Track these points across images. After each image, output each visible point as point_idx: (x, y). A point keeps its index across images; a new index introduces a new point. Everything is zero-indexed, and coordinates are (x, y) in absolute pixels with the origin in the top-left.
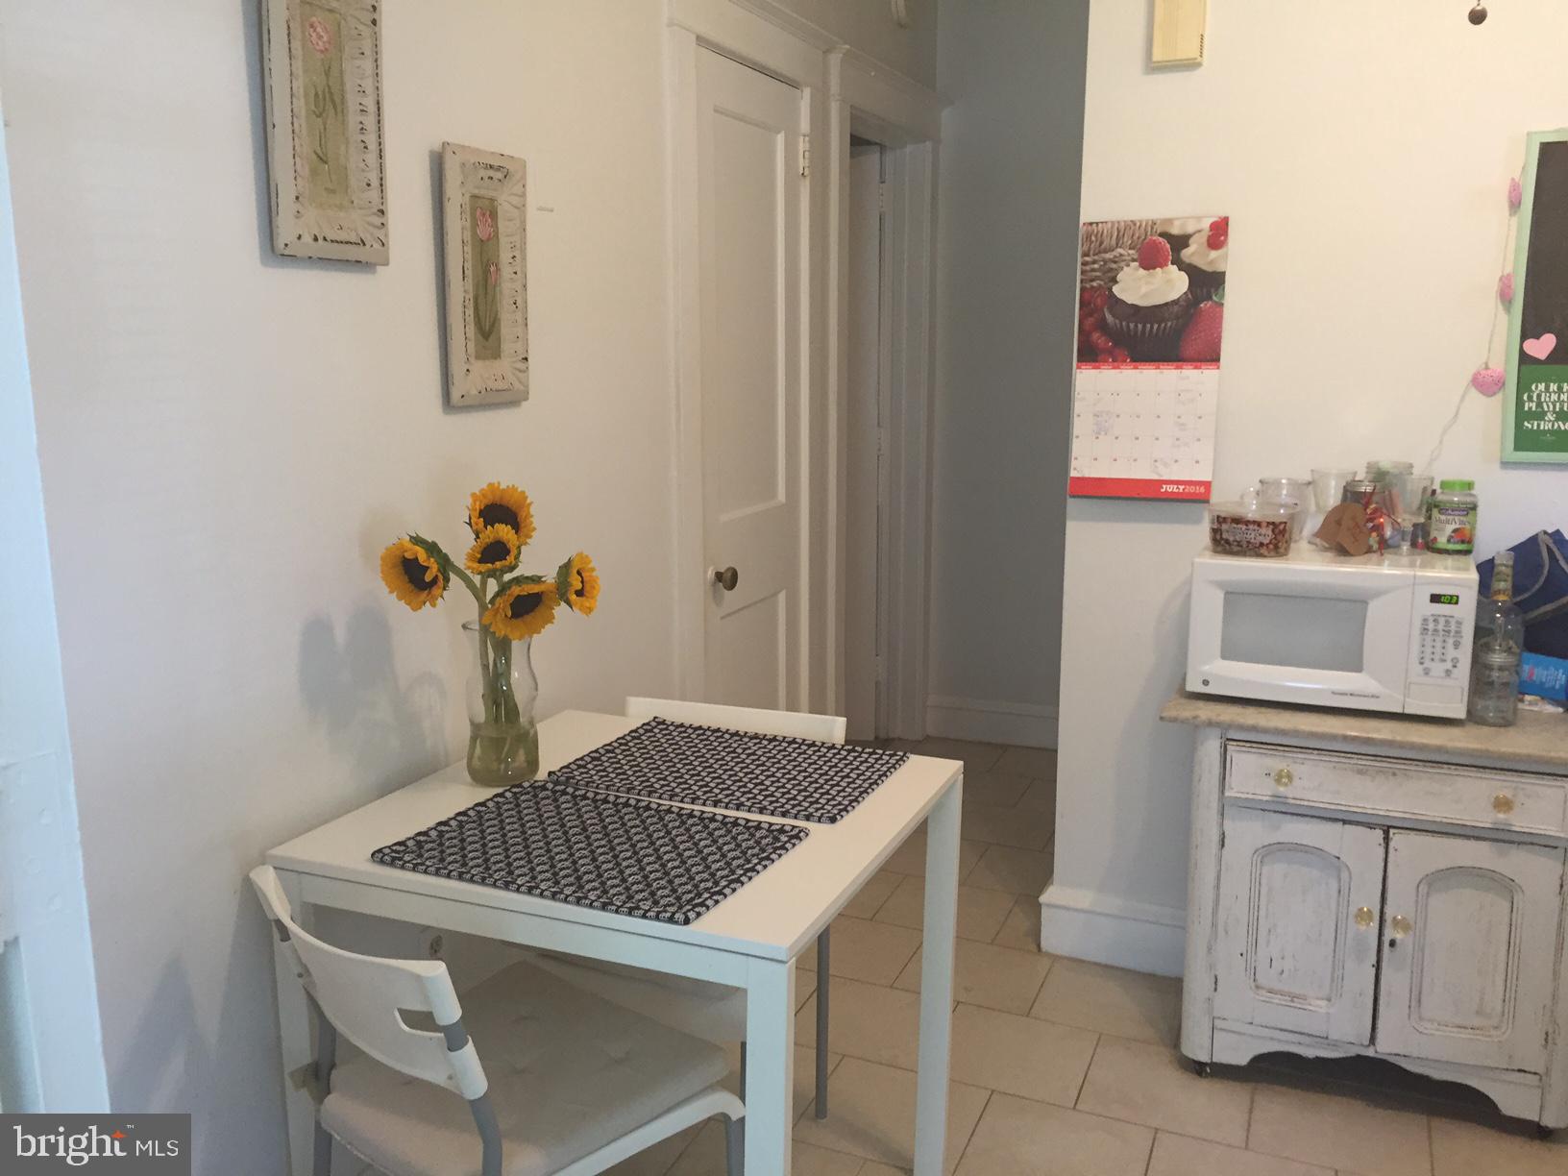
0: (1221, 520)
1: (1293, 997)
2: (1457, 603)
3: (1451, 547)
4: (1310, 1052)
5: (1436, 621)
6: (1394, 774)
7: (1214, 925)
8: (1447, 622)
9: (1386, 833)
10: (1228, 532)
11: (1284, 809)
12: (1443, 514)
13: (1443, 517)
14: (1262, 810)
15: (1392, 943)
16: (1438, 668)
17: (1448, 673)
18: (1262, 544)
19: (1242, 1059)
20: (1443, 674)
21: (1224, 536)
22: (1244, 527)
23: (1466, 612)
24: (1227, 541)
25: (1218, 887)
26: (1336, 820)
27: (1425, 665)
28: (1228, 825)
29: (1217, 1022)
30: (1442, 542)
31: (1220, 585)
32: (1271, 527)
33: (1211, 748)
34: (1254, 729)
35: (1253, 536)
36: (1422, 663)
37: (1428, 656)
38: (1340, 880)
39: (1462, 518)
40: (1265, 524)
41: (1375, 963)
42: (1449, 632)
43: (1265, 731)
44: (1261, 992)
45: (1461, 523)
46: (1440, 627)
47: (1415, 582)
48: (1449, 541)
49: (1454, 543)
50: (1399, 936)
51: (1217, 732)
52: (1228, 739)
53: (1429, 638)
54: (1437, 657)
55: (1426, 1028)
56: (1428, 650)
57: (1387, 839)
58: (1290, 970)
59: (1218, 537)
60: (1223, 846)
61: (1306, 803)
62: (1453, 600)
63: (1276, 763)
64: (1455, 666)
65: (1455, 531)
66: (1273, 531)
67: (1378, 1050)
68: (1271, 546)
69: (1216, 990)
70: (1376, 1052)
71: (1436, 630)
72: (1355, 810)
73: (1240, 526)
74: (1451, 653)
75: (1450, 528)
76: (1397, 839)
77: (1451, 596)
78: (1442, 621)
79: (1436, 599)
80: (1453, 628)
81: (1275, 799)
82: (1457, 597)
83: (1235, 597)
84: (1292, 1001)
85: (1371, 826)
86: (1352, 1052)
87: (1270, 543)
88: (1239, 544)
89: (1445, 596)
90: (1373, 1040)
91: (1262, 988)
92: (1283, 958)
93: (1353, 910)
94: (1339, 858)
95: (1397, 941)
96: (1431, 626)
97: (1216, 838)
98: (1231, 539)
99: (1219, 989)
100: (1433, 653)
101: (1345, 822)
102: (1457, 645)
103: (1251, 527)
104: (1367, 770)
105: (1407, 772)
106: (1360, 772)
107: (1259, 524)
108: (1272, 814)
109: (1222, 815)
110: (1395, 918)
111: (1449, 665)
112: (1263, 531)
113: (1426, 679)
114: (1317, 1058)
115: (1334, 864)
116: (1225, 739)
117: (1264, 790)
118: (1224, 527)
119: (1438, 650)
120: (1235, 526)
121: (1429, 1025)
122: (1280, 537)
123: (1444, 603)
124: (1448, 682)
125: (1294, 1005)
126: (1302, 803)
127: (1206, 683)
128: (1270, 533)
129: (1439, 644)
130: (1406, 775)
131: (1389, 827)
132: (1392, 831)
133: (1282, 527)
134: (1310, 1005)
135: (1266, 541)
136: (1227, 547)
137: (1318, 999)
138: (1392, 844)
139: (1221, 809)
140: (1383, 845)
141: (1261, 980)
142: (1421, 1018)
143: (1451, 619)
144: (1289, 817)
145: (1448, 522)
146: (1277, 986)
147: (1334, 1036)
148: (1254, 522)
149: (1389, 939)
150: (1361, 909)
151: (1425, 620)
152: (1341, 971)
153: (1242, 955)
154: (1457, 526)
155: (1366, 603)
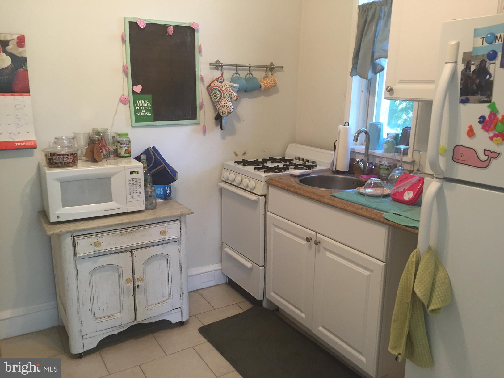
0: (52, 155)
1: (109, 316)
2: (138, 173)
3: (125, 155)
4: (116, 332)
5: (133, 180)
6: (132, 232)
7: (78, 304)
8: (136, 180)
9: (131, 252)
10: (56, 159)
11: (98, 255)
12: (121, 145)
13: (122, 146)
14: (90, 257)
15: (138, 286)
16: (135, 195)
17: (139, 196)
18: (70, 162)
19: (94, 345)
20: (137, 197)
21: (55, 161)
22: (62, 157)
23: (141, 176)
24: (56, 163)
25: (78, 291)
26: (115, 253)
27: (132, 195)
28: (79, 267)
29: (84, 337)
30: (123, 154)
31: (58, 180)
32: (72, 155)
33: (68, 241)
34: (84, 230)
35: (66, 160)
36: (130, 195)
37: (132, 192)
38: (118, 272)
39: (127, 145)
40: (70, 155)
41: (133, 295)
42: (137, 183)
43: (88, 229)
44: (99, 319)
45: (128, 147)
46: (134, 182)
47: (125, 169)
48: (125, 153)
49: (127, 154)
50: (139, 283)
51: (70, 235)
52: (74, 236)
53: (132, 186)
54: (135, 192)
55: (150, 308)
56: (132, 190)
57: (132, 254)
58: (106, 308)
59: (52, 161)
60: (78, 275)
61: (106, 250)
62: (137, 173)
63: (93, 240)
64: (140, 194)
65: (126, 150)
66: (73, 157)
67: (138, 321)
68: (73, 163)
69: (82, 326)
70: (138, 322)
71: (133, 183)
72: (121, 248)
73: (60, 157)
74: (139, 189)
75: (124, 149)
76: (135, 253)
77: (136, 172)
78: (135, 180)
79: (132, 173)
80: (138, 182)
81: (95, 252)
82: (138, 171)
83: (64, 183)
84: (109, 318)
85: (126, 251)
86: (129, 326)
87: (72, 161)
88: (61, 163)
89: (134, 172)
90: (135, 319)
91: (98, 318)
92: (103, 305)
93: (125, 280)
94: (118, 265)
95: (139, 285)
96: (132, 182)
97: (75, 273)
98: (58, 162)
99: (83, 325)
100: (133, 191)
101: (118, 253)
102: (140, 187)
103: (65, 156)
104: (123, 234)
105: (136, 231)
106: (121, 235)
107: (68, 155)
108: (94, 258)
109: (76, 264)
110: (138, 278)
111: (138, 194)
112: (70, 157)
113: (133, 200)
114: (119, 333)
115: (116, 268)
116: (73, 237)
117: (91, 250)
118: (54, 157)
119: (135, 189)
120: (59, 157)
121: (151, 307)
122: (75, 159)
123: (134, 174)
124: (139, 199)
125: (110, 319)
126: (104, 251)
127: (58, 217)
128: (72, 158)
129: (135, 188)
130: (135, 232)
131: (132, 250)
132: (133, 251)
133: (75, 155)
134: (115, 317)
135: (71, 161)
136: (56, 165)
137: (117, 313)
138: (134, 255)
139: (75, 262)
140: (131, 256)
141: (97, 316)
142: (148, 306)
143: (137, 179)
144: (100, 257)
145: (123, 147)
146: (102, 315)
147: (123, 323)
148: (66, 155)
149: (137, 285)
150: (127, 280)
151: (130, 180)
152: (123, 302)
153: (90, 310)
154: (127, 148)
155: (111, 178)
